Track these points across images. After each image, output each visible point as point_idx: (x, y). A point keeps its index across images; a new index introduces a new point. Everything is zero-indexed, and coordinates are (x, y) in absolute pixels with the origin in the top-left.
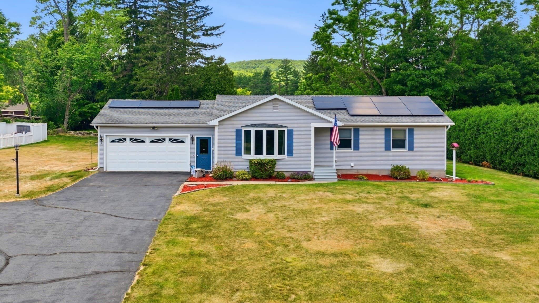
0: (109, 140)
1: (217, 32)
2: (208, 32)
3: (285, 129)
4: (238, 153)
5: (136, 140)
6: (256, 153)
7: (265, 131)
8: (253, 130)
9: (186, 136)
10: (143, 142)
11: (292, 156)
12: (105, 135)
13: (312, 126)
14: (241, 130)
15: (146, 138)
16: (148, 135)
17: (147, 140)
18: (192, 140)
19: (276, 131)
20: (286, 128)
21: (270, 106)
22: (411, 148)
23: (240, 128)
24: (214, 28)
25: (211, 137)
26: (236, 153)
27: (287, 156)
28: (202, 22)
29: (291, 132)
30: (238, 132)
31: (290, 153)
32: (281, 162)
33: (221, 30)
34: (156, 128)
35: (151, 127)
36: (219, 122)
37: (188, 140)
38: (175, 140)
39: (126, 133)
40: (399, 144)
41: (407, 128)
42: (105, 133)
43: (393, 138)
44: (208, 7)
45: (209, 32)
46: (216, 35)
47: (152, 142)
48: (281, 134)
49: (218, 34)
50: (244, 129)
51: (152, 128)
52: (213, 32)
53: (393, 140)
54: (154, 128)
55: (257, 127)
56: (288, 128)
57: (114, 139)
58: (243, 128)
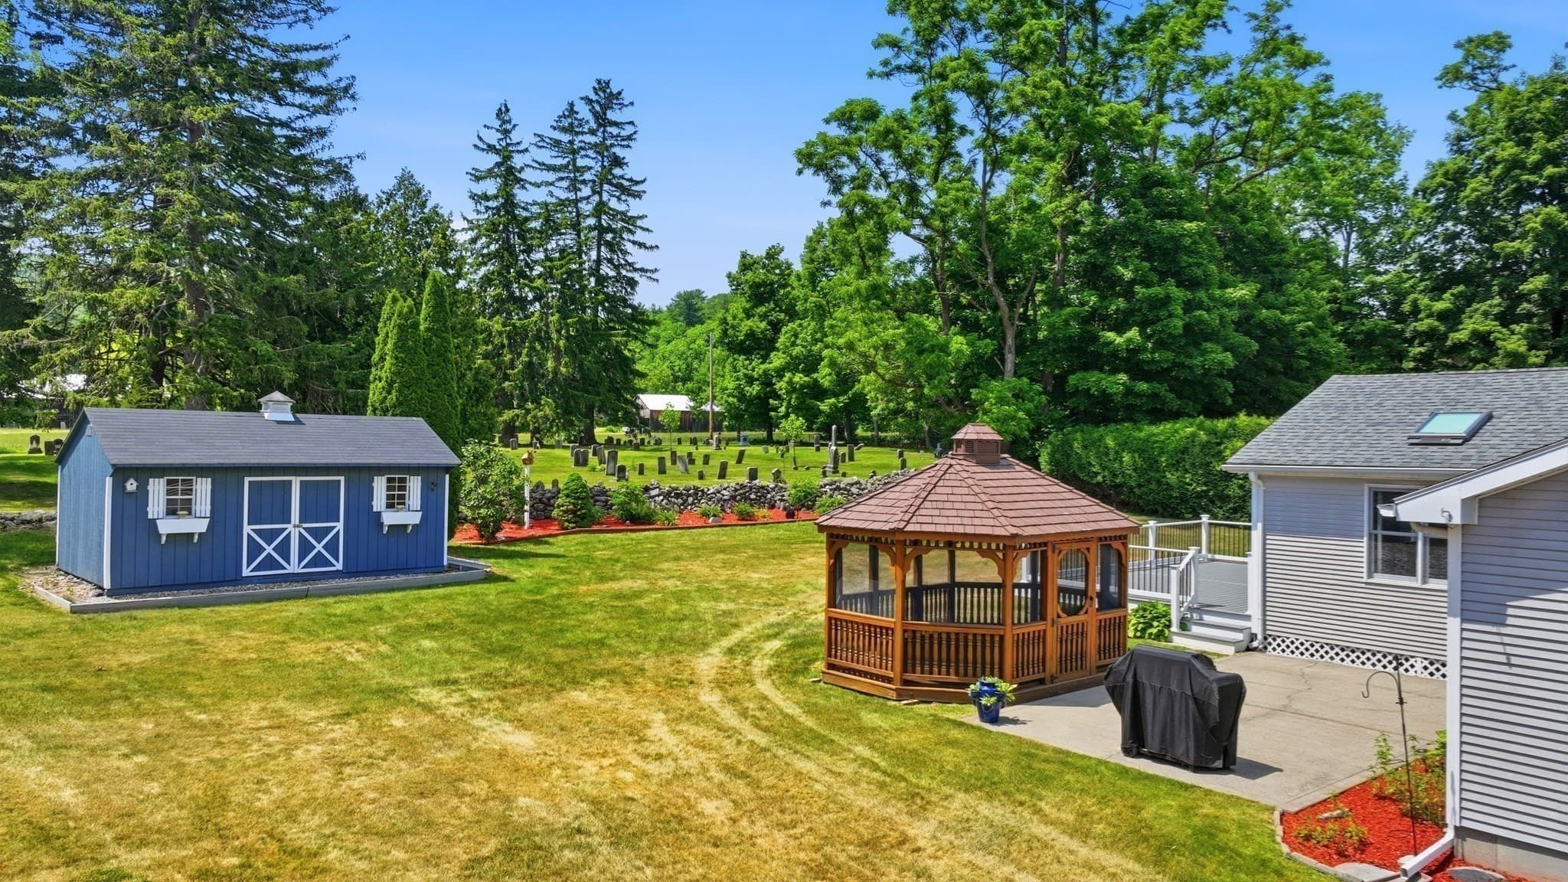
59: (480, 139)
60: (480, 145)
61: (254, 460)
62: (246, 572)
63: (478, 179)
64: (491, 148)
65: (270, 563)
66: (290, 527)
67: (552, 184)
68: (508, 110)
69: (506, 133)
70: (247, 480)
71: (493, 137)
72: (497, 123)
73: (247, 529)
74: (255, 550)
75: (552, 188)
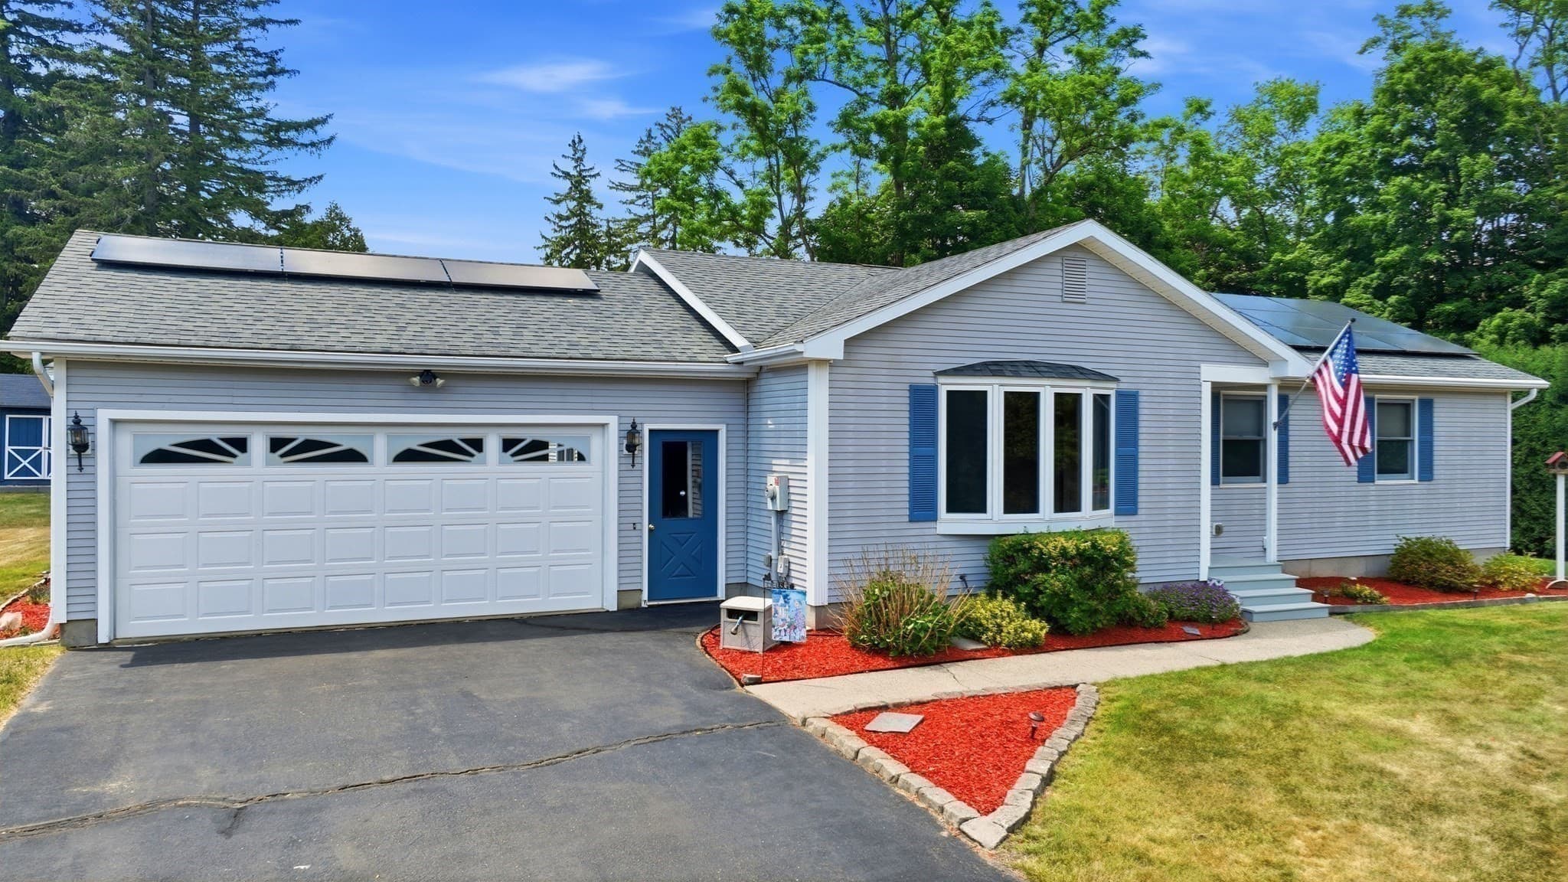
0: (129, 446)
1: (307, 136)
2: (277, 134)
3: (1111, 391)
4: (922, 509)
6: (1010, 507)
7: (1047, 394)
8: (996, 392)
9: (598, 426)
10: (353, 456)
11: (1134, 512)
12: (101, 414)
13: (1203, 377)
14: (933, 391)
15: (371, 437)
16: (382, 422)
17: (380, 449)
18: (632, 445)
20: (1113, 385)
21: (1052, 280)
22: (1427, 473)
23: (930, 381)
24: (297, 127)
25: (716, 432)
26: (912, 509)
27: (1117, 513)
28: (258, 99)
29: (1129, 402)
30: (921, 399)
31: (1128, 502)
33: (324, 132)
34: (440, 382)
35: (414, 374)
36: (849, 343)
37: (606, 449)
39: (248, 407)
41: (1416, 397)
42: (108, 404)
43: (1379, 433)
44: (280, 55)
45: (283, 135)
46: (306, 146)
47: (408, 456)
48: (1102, 406)
49: (313, 144)
50: (947, 386)
51: (416, 380)
52: (292, 134)
53: (1379, 442)
54: (428, 376)
55: (1017, 374)
56: (1123, 386)
57: (165, 441)
58: (942, 380)
59: (556, 167)
60: (556, 172)
61: (13, 404)
62: (7, 477)
63: (558, 202)
64: (567, 175)
65: (25, 471)
66: (41, 449)
67: (632, 202)
68: (581, 141)
69: (579, 160)
70: (8, 417)
71: (569, 166)
72: (570, 152)
73: (8, 449)
74: (14, 461)
75: (631, 207)
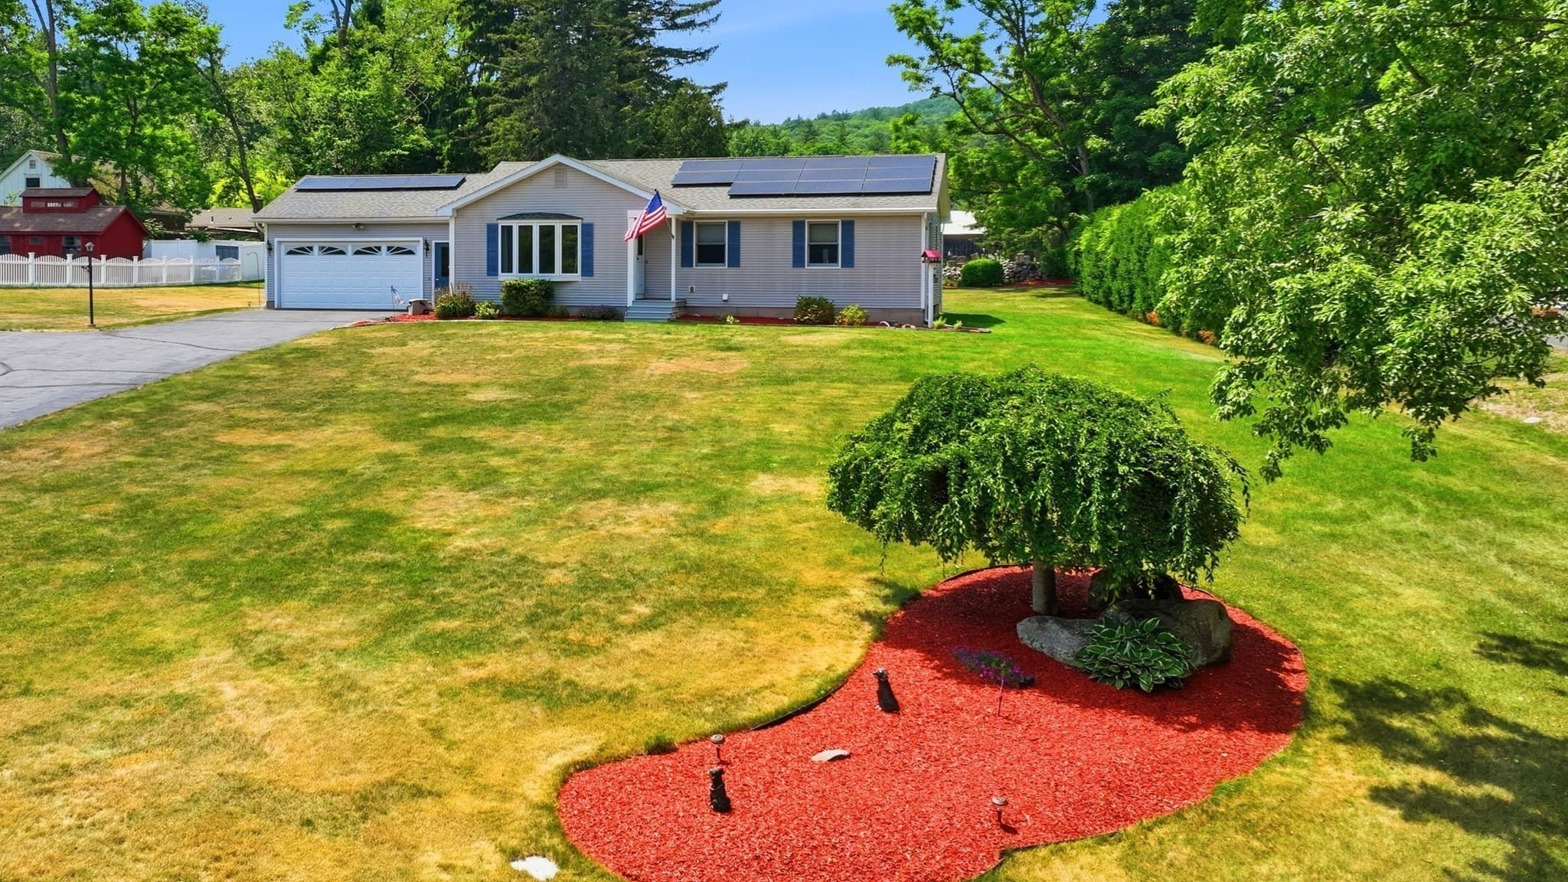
0: (284, 250)
3: (578, 223)
4: (492, 270)
5: (330, 251)
6: (521, 270)
7: (536, 225)
8: (516, 226)
9: (416, 241)
10: (342, 253)
11: (591, 275)
12: (276, 240)
13: (628, 216)
14: (496, 226)
15: (347, 246)
16: (350, 241)
17: (350, 250)
18: (427, 248)
19: (558, 226)
20: (580, 221)
22: (849, 262)
23: (494, 222)
24: (696, 9)
26: (489, 270)
27: (581, 275)
29: (588, 229)
30: (492, 229)
31: (588, 271)
32: (569, 287)
34: (362, 227)
36: (457, 210)
37: (420, 249)
38: (399, 249)
39: (313, 238)
40: (822, 254)
41: (840, 220)
43: (810, 240)
45: (679, 21)
47: (358, 253)
48: (569, 231)
49: (704, 23)
50: (499, 224)
51: (354, 226)
53: (811, 246)
54: (358, 225)
55: (523, 219)
56: (585, 222)
58: (497, 222)
